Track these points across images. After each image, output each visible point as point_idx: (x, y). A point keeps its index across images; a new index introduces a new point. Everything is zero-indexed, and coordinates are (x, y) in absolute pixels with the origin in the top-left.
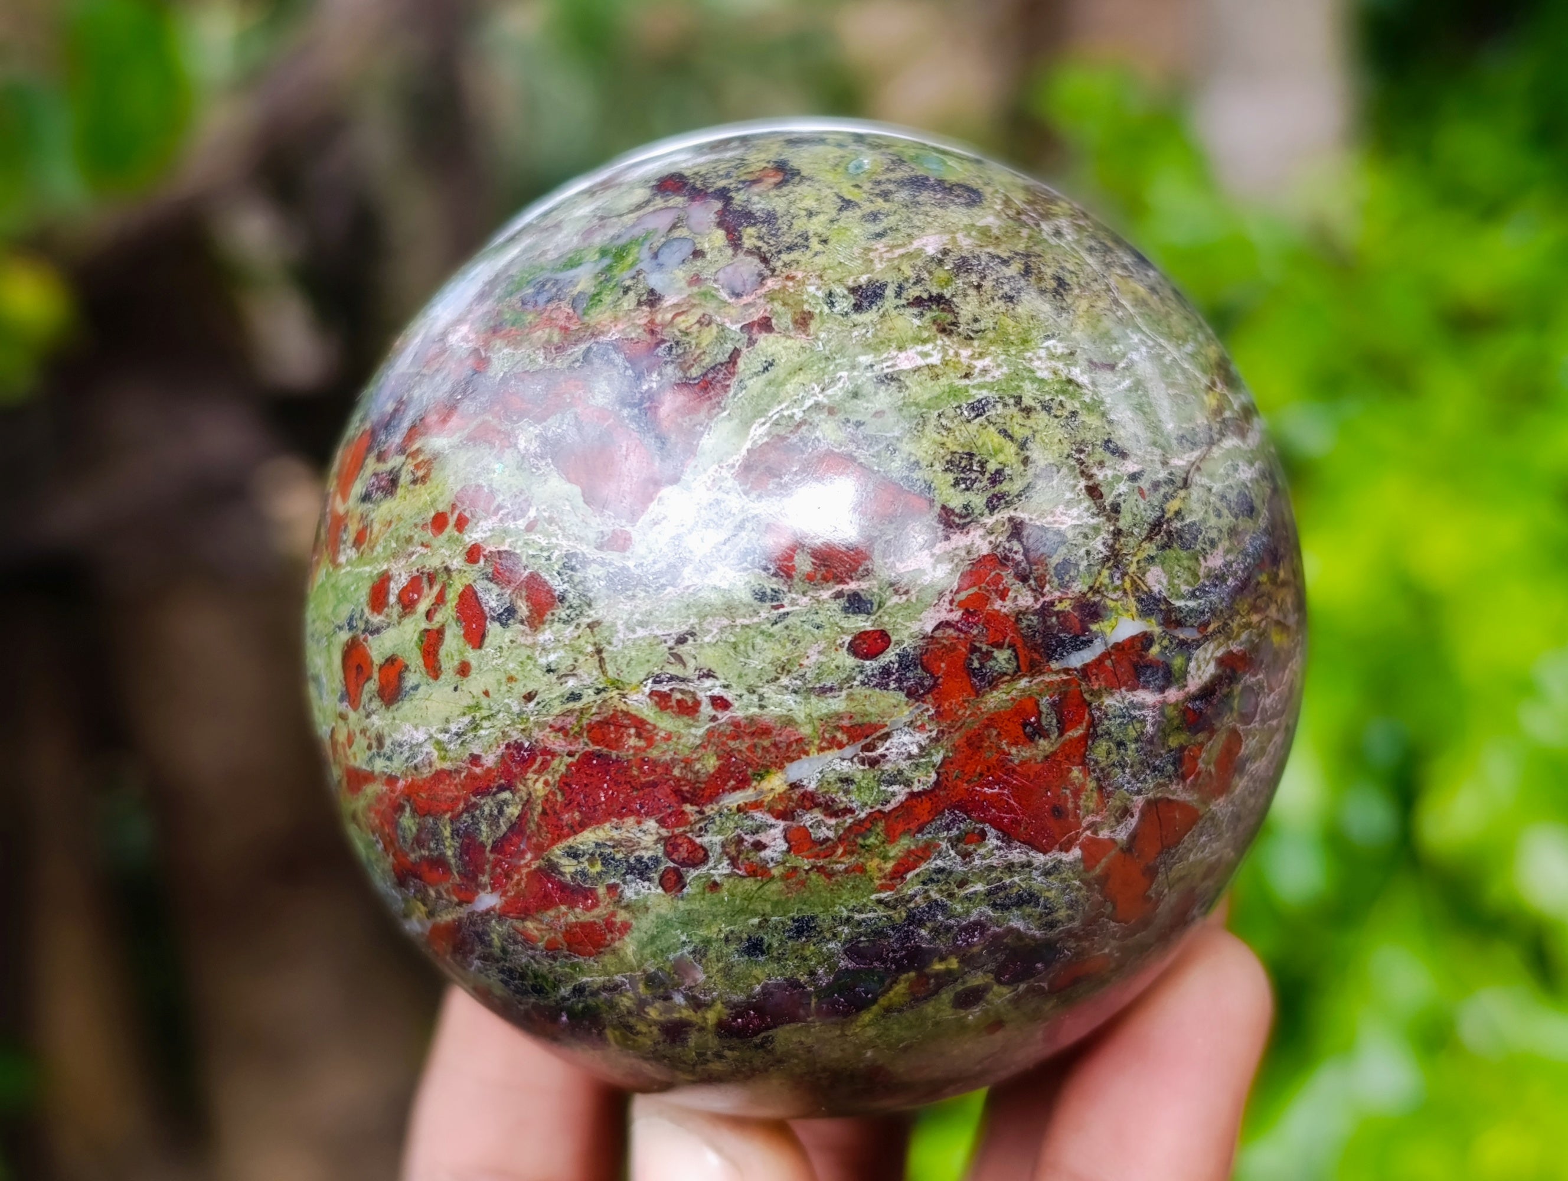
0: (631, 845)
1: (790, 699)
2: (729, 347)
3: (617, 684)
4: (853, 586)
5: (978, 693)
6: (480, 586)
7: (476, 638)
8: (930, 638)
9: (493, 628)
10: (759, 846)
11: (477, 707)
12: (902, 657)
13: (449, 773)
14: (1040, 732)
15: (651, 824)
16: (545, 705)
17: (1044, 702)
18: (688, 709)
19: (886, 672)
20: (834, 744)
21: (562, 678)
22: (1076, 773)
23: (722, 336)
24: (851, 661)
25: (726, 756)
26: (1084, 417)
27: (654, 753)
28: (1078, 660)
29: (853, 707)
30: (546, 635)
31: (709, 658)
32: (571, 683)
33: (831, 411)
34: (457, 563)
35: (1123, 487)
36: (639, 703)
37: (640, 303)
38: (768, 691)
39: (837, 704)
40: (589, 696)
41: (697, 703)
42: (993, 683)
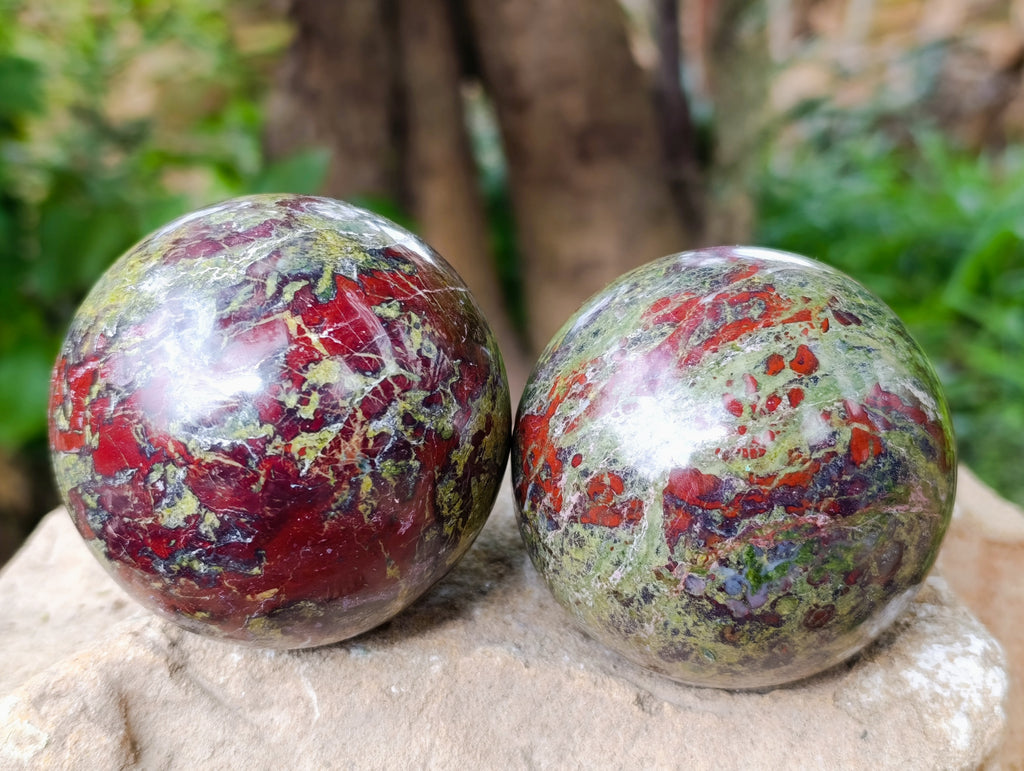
1: (594, 428)
2: (677, 554)
4: (589, 479)
5: (546, 460)
8: (562, 472)
10: (594, 370)
11: (718, 372)
12: (567, 461)
13: (730, 340)
19: (570, 453)
23: (683, 557)
24: (580, 451)
29: (574, 435)
34: (750, 424)
37: (728, 559)
39: (580, 434)
42: (544, 466)
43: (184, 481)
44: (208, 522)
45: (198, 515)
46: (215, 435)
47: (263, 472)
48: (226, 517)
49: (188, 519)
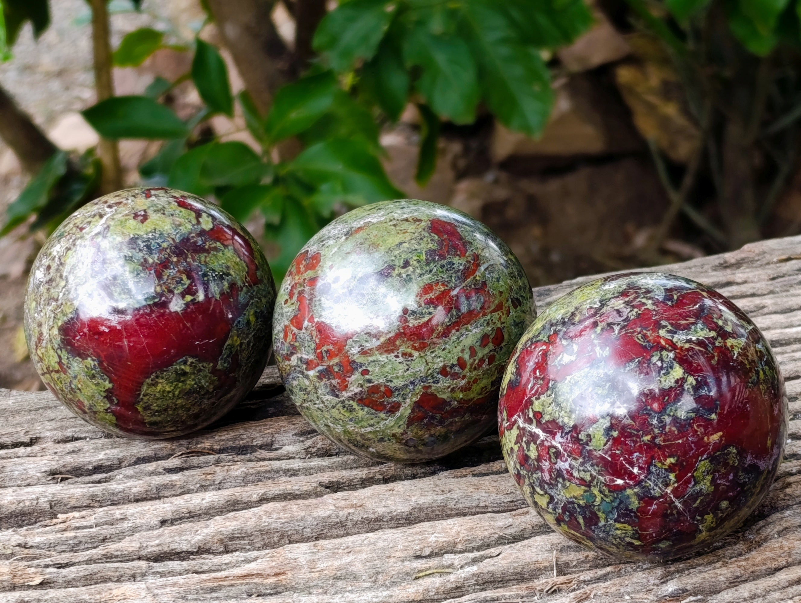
0: (416, 319)
1: (381, 359)
2: (409, 429)
3: (421, 357)
4: (371, 385)
5: (340, 362)
6: (461, 371)
7: (459, 359)
8: (352, 374)
9: (455, 363)
11: (458, 343)
12: (357, 370)
13: (465, 324)
14: (327, 352)
15: (411, 325)
16: (439, 349)
17: (326, 359)
18: (404, 354)
19: (361, 366)
20: (370, 350)
21: (436, 356)
22: (317, 341)
23: (412, 431)
24: (369, 368)
25: (394, 345)
26: (329, 417)
27: (412, 343)
28: (320, 368)
29: (367, 358)
30: (441, 364)
31: (401, 366)
32: (433, 355)
33: (383, 419)
35: (317, 402)
36: (416, 354)
38: (386, 361)
39: (371, 359)
40: (428, 353)
41: (402, 356)
42: (337, 364)
43: (674, 359)
44: (689, 382)
45: (683, 378)
46: (688, 335)
47: (716, 354)
48: (699, 379)
49: (677, 382)
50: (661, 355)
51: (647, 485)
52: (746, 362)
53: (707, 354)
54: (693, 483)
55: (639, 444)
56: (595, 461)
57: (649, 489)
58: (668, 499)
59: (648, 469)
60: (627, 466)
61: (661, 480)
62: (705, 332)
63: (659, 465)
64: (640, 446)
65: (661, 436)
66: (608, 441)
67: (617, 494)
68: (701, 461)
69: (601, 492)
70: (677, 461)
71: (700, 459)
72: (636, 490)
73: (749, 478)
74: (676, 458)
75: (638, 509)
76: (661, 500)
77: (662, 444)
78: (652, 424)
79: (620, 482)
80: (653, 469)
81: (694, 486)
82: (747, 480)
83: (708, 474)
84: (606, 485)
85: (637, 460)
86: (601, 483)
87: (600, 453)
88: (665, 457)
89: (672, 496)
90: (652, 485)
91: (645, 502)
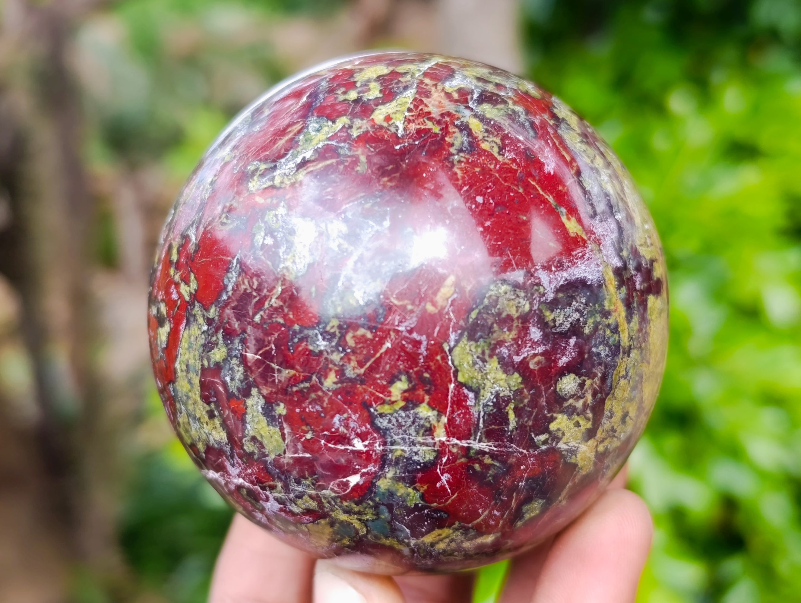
50: (266, 223)
51: (398, 453)
52: (429, 125)
53: (342, 163)
54: (471, 395)
55: (326, 399)
56: (295, 473)
57: (408, 459)
58: (455, 450)
59: (377, 429)
60: (340, 447)
61: (412, 430)
62: (326, 129)
63: (386, 409)
64: (331, 401)
65: (349, 360)
66: (282, 429)
67: (371, 499)
68: (451, 350)
69: (348, 512)
70: (410, 380)
71: (447, 348)
72: (390, 473)
73: (577, 310)
74: (404, 378)
75: (422, 497)
76: (444, 460)
77: (362, 371)
78: (321, 352)
79: (354, 480)
80: (383, 423)
81: (477, 397)
82: (576, 316)
83: (484, 361)
84: (344, 498)
85: (347, 426)
86: (334, 499)
87: (289, 455)
88: (384, 389)
89: (455, 441)
90: (406, 448)
91: (422, 481)
